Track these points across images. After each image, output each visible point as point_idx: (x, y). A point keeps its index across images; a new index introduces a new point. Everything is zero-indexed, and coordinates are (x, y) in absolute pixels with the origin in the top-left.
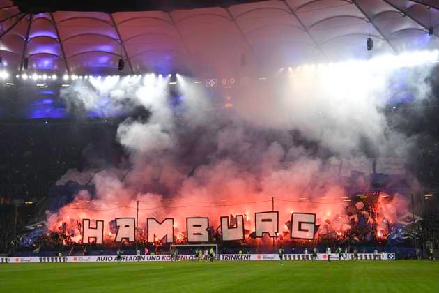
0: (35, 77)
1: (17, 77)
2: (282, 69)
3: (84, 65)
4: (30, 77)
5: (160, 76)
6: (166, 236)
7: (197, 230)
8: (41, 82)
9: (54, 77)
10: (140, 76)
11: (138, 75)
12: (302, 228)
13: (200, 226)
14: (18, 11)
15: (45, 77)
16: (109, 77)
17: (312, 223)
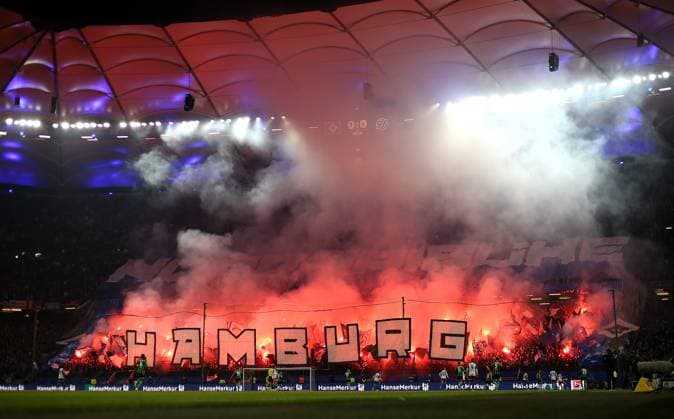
0: (80, 125)
1: (55, 126)
2: (438, 105)
3: (150, 105)
4: (73, 126)
5: (258, 119)
6: (246, 355)
7: (290, 347)
8: (88, 132)
9: (107, 125)
10: (229, 121)
11: (225, 119)
12: (447, 343)
13: (294, 340)
14: (33, 29)
15: (93, 125)
16: (184, 123)
17: (461, 336)
